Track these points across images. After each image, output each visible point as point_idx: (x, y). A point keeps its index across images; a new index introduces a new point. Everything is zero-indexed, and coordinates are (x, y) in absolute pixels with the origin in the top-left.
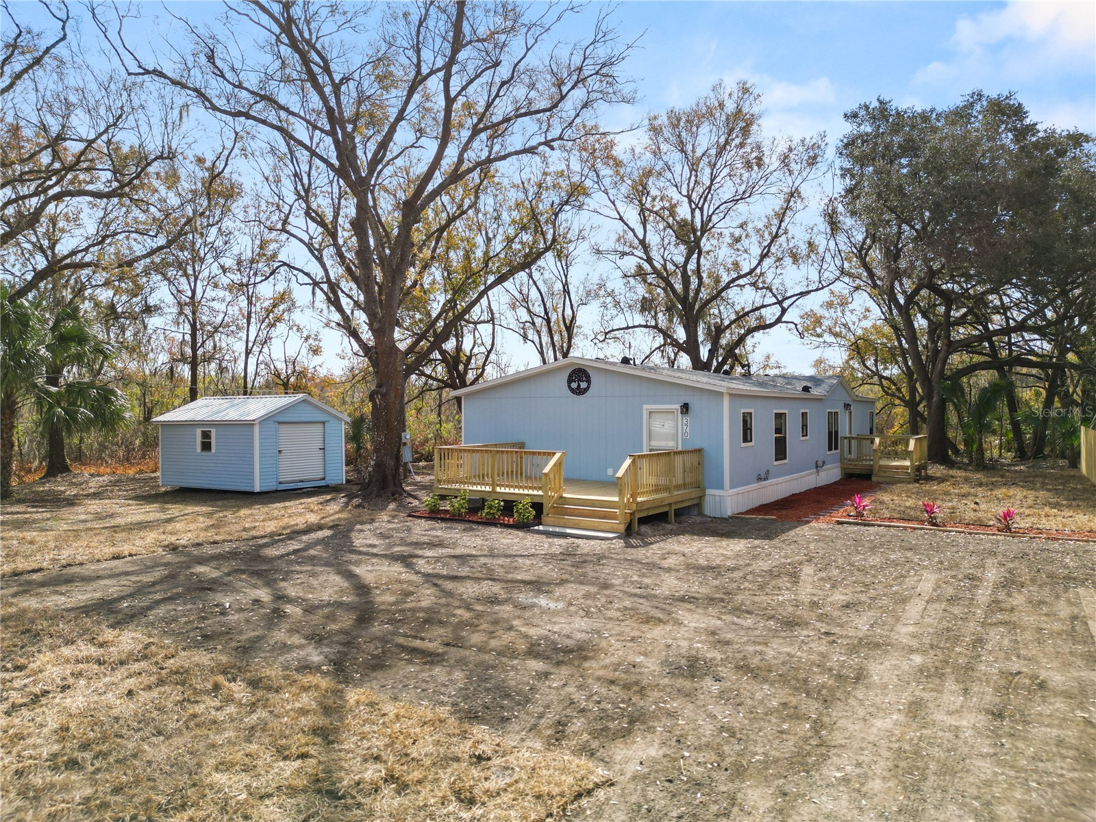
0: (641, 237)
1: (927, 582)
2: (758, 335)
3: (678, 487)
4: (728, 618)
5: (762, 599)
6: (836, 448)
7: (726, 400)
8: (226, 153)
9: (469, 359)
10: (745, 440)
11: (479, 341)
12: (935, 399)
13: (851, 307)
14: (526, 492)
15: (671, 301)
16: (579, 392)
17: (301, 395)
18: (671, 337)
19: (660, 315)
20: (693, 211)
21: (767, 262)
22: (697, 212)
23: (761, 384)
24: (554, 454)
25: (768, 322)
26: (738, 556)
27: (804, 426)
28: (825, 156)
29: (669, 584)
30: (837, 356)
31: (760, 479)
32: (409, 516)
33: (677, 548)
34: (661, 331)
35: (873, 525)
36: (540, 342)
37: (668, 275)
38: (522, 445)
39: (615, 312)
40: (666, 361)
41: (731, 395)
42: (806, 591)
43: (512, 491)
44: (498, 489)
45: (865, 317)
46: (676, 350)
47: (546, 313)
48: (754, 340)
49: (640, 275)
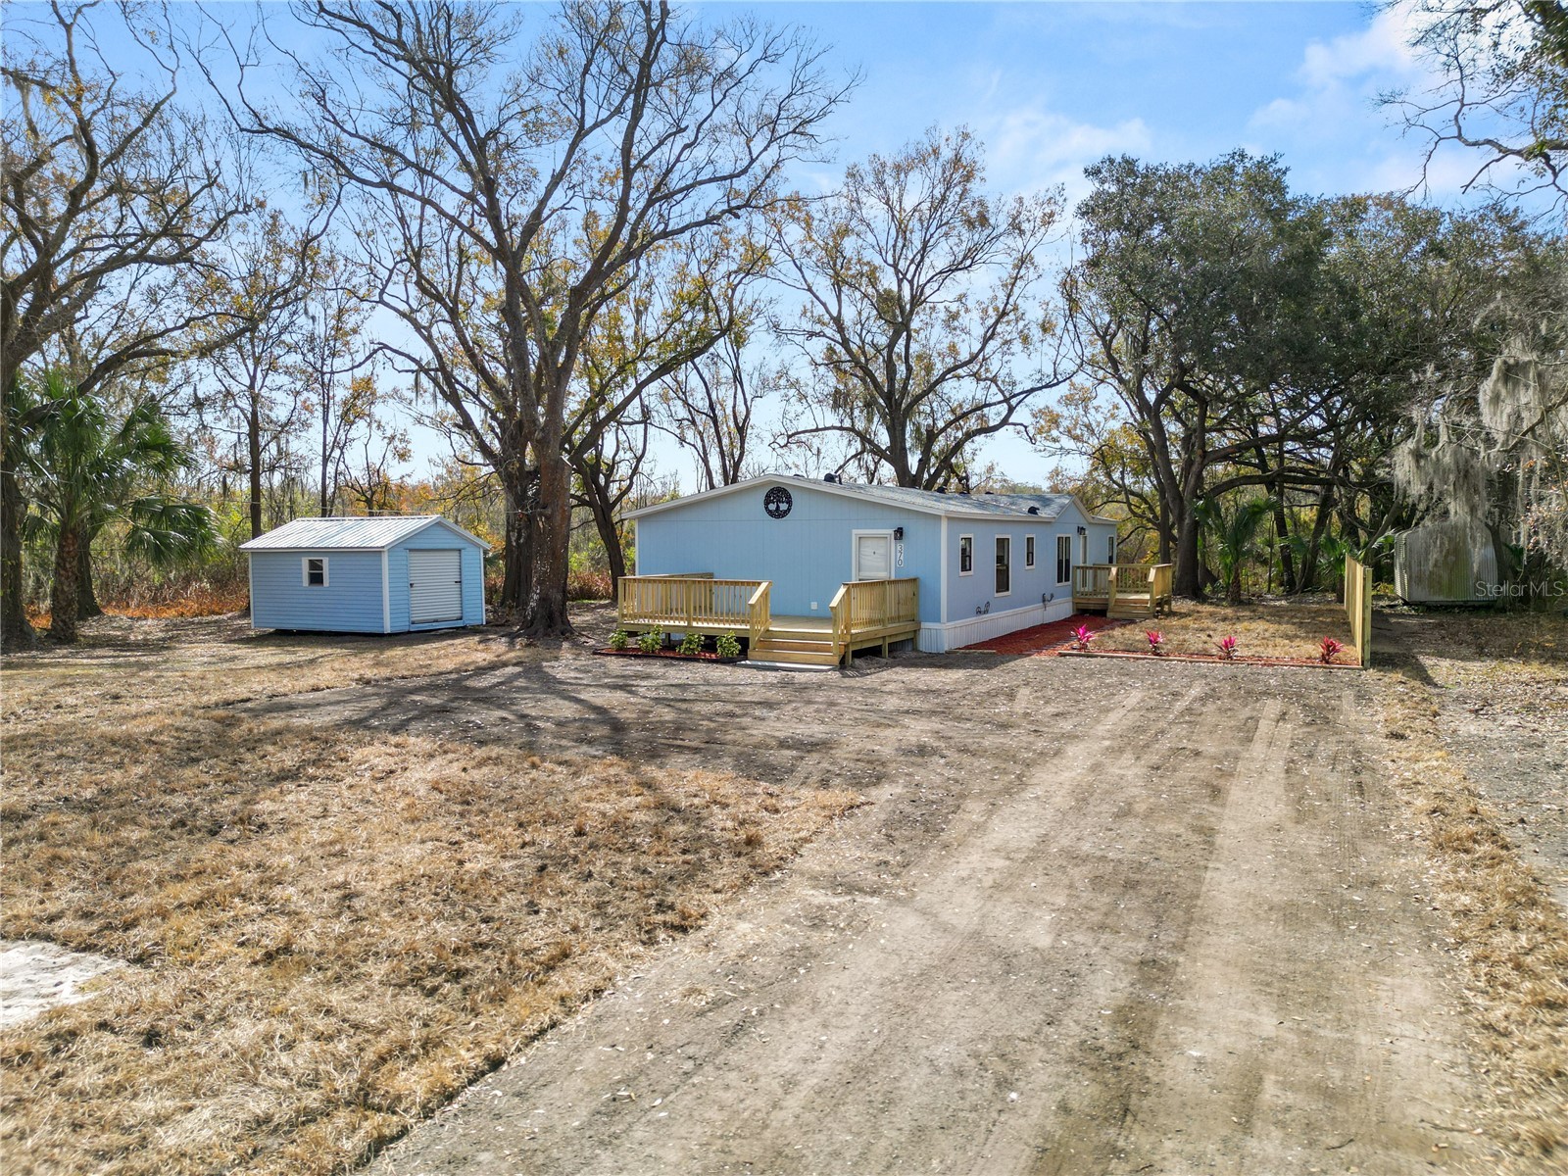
0: (835, 314)
1: (1134, 697)
2: (980, 440)
3: (892, 620)
4: (950, 723)
5: (981, 711)
6: (1067, 580)
7: (944, 525)
9: (611, 468)
10: (964, 569)
11: (625, 446)
13: (1095, 403)
14: (728, 626)
15: (872, 396)
16: (778, 514)
17: (435, 517)
18: (871, 442)
19: (856, 412)
20: (900, 282)
21: (992, 345)
22: (906, 283)
23: (982, 505)
24: (759, 583)
25: (991, 424)
26: (956, 682)
27: (1030, 553)
29: (892, 703)
30: (1078, 466)
31: (979, 612)
32: (595, 653)
33: (894, 677)
34: (858, 433)
35: (1095, 656)
36: (704, 445)
37: (867, 360)
38: (711, 575)
39: (800, 409)
40: (863, 471)
41: (948, 519)
42: (1020, 706)
43: (709, 625)
44: (695, 624)
45: (1112, 417)
46: (877, 458)
47: (713, 410)
48: (974, 446)
49: (833, 363)
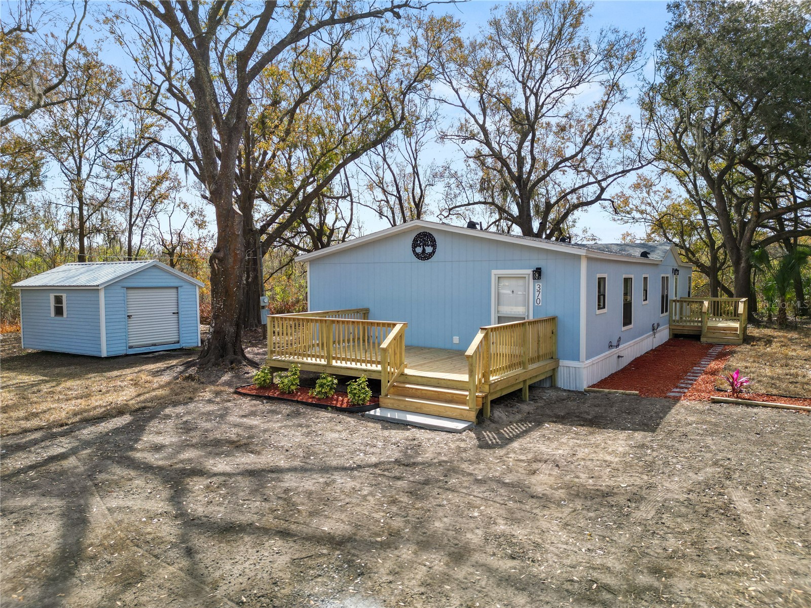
0: (481, 123)
2: (577, 213)
3: (532, 360)
6: (666, 311)
7: (584, 264)
8: (78, 21)
9: (332, 231)
10: (600, 307)
11: (340, 216)
12: (742, 265)
13: (655, 188)
14: (364, 366)
15: (507, 182)
16: (424, 257)
18: (505, 211)
19: (496, 194)
20: (527, 99)
21: (588, 149)
22: (532, 98)
24: (394, 325)
25: (589, 200)
28: (644, 52)
31: (611, 346)
32: (236, 393)
34: (497, 207)
35: (757, 406)
36: (394, 217)
39: (458, 192)
41: (589, 259)
43: (349, 365)
44: (334, 363)
45: (667, 198)
46: (510, 223)
47: (398, 192)
48: (574, 217)
49: (478, 156)
